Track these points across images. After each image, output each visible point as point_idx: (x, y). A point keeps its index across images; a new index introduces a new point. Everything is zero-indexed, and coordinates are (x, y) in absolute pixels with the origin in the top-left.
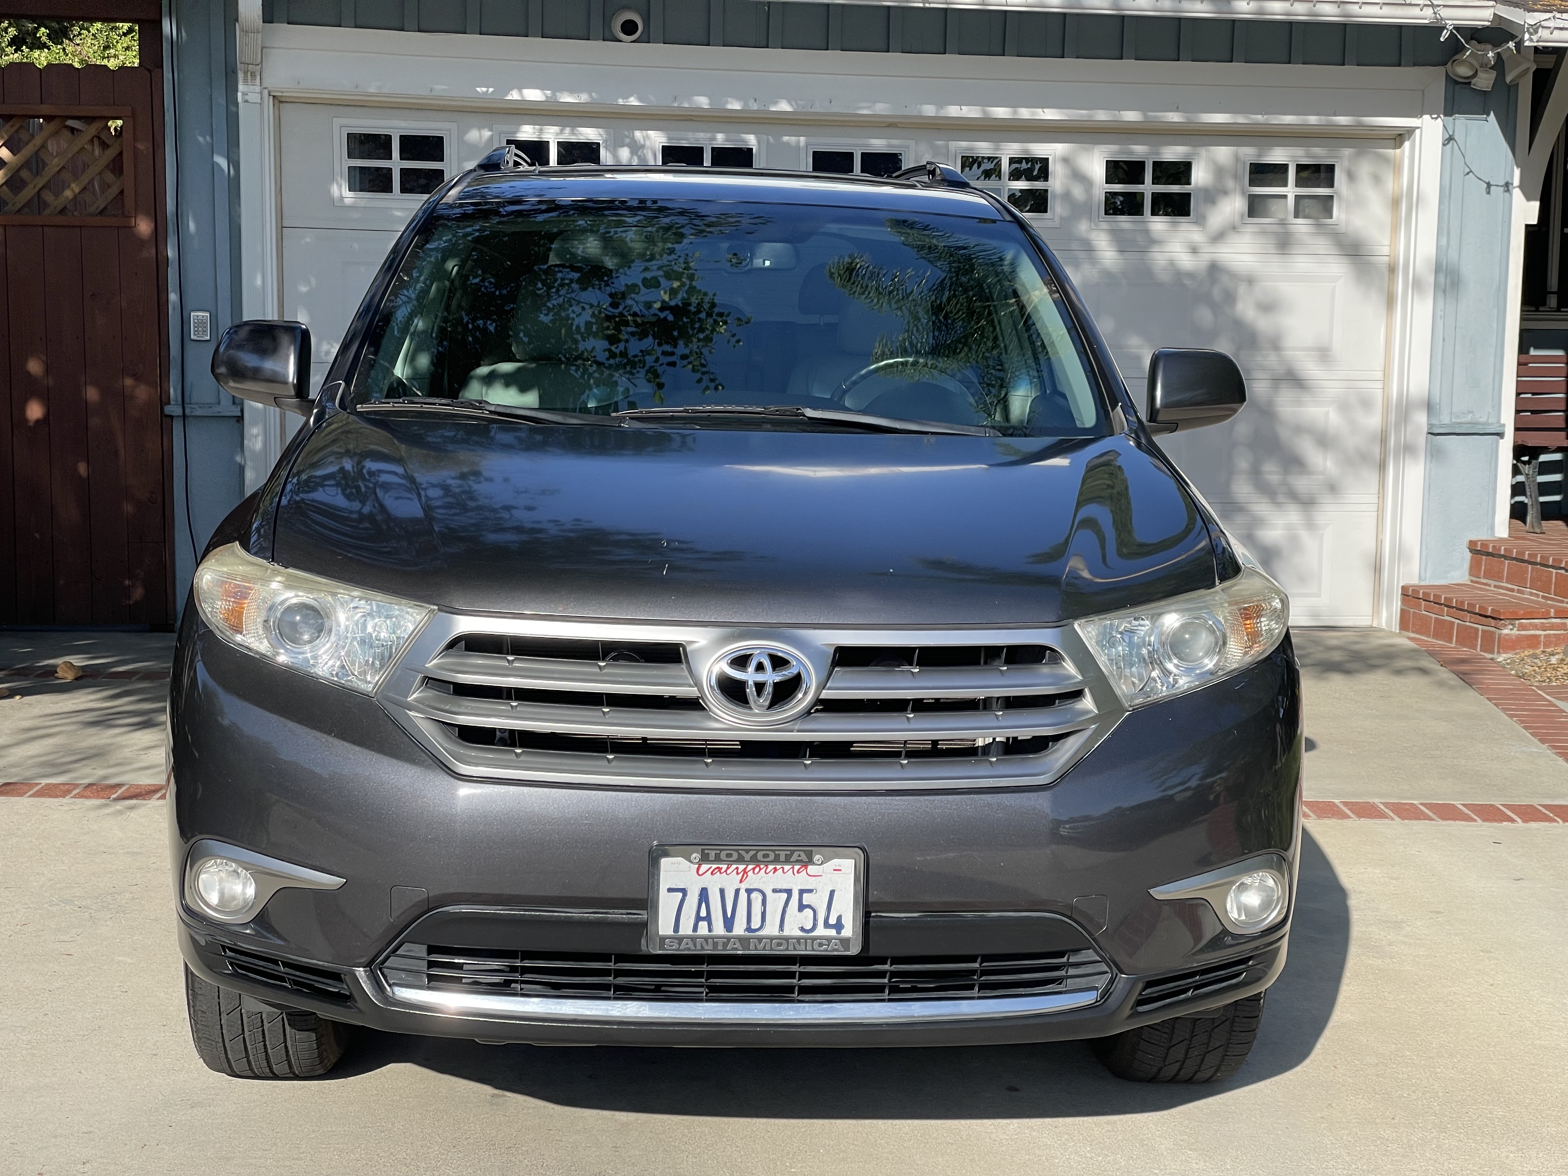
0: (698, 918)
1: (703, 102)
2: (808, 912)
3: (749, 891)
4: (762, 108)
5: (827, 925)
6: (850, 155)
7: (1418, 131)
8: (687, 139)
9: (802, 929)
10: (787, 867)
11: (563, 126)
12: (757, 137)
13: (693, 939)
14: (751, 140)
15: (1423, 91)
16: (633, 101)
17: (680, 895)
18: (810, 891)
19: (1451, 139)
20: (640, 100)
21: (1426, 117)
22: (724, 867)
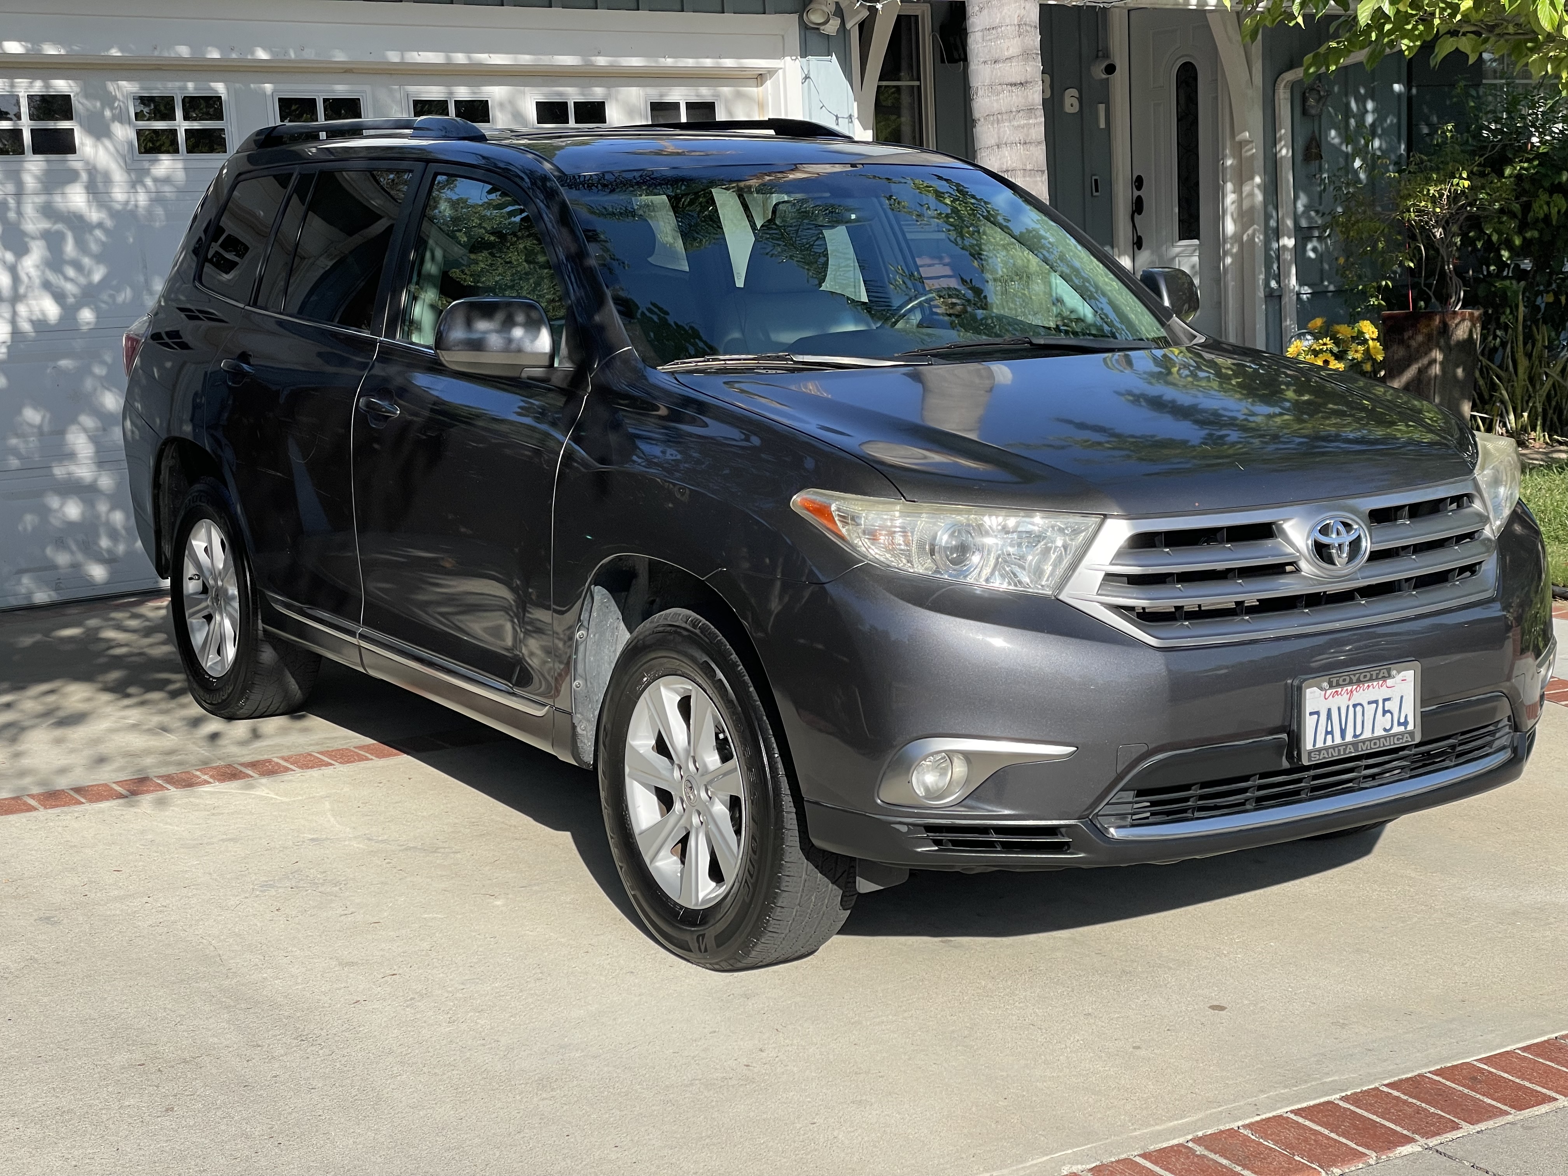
0: (1327, 733)
1: (184, 51)
2: (1388, 715)
3: (1355, 706)
4: (242, 56)
5: (1399, 724)
6: (313, 102)
7: (780, 71)
8: (159, 88)
9: (1385, 730)
10: (1375, 683)
11: (34, 78)
12: (226, 85)
13: (1326, 749)
14: (220, 88)
15: (783, 37)
16: (115, 52)
17: (1316, 716)
18: (1389, 699)
19: (807, 77)
20: (121, 50)
21: (788, 59)
22: (1340, 690)
